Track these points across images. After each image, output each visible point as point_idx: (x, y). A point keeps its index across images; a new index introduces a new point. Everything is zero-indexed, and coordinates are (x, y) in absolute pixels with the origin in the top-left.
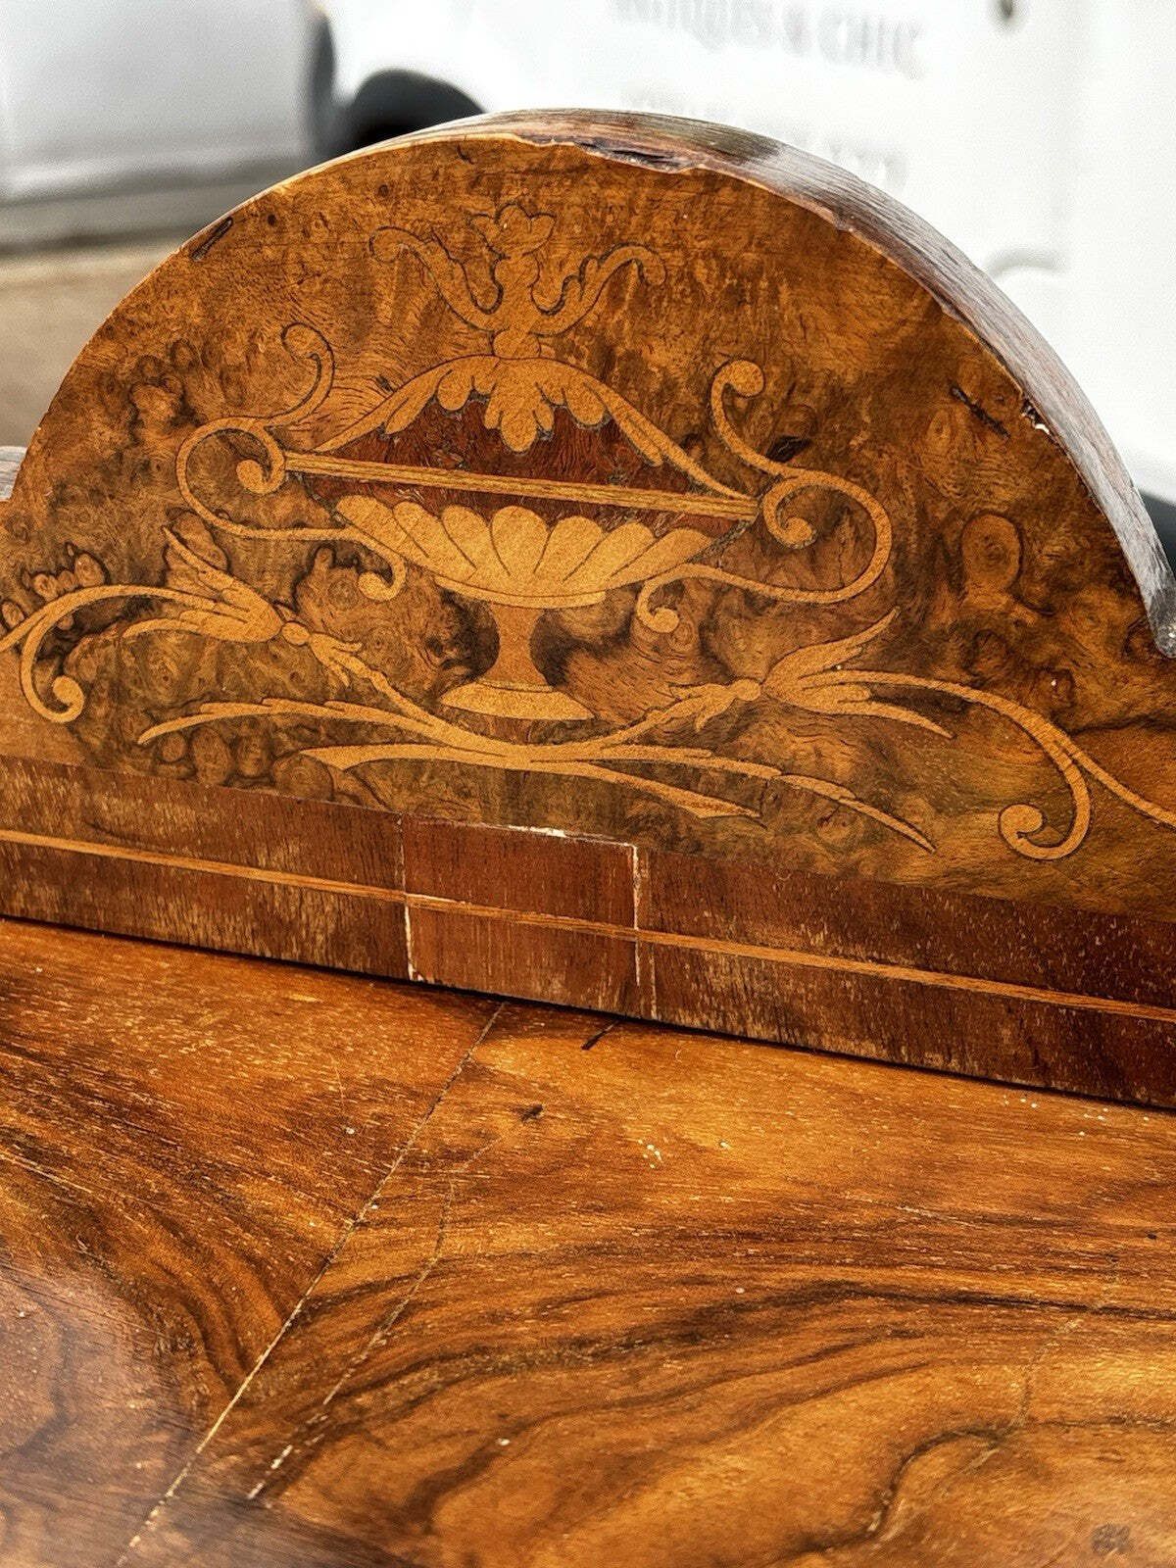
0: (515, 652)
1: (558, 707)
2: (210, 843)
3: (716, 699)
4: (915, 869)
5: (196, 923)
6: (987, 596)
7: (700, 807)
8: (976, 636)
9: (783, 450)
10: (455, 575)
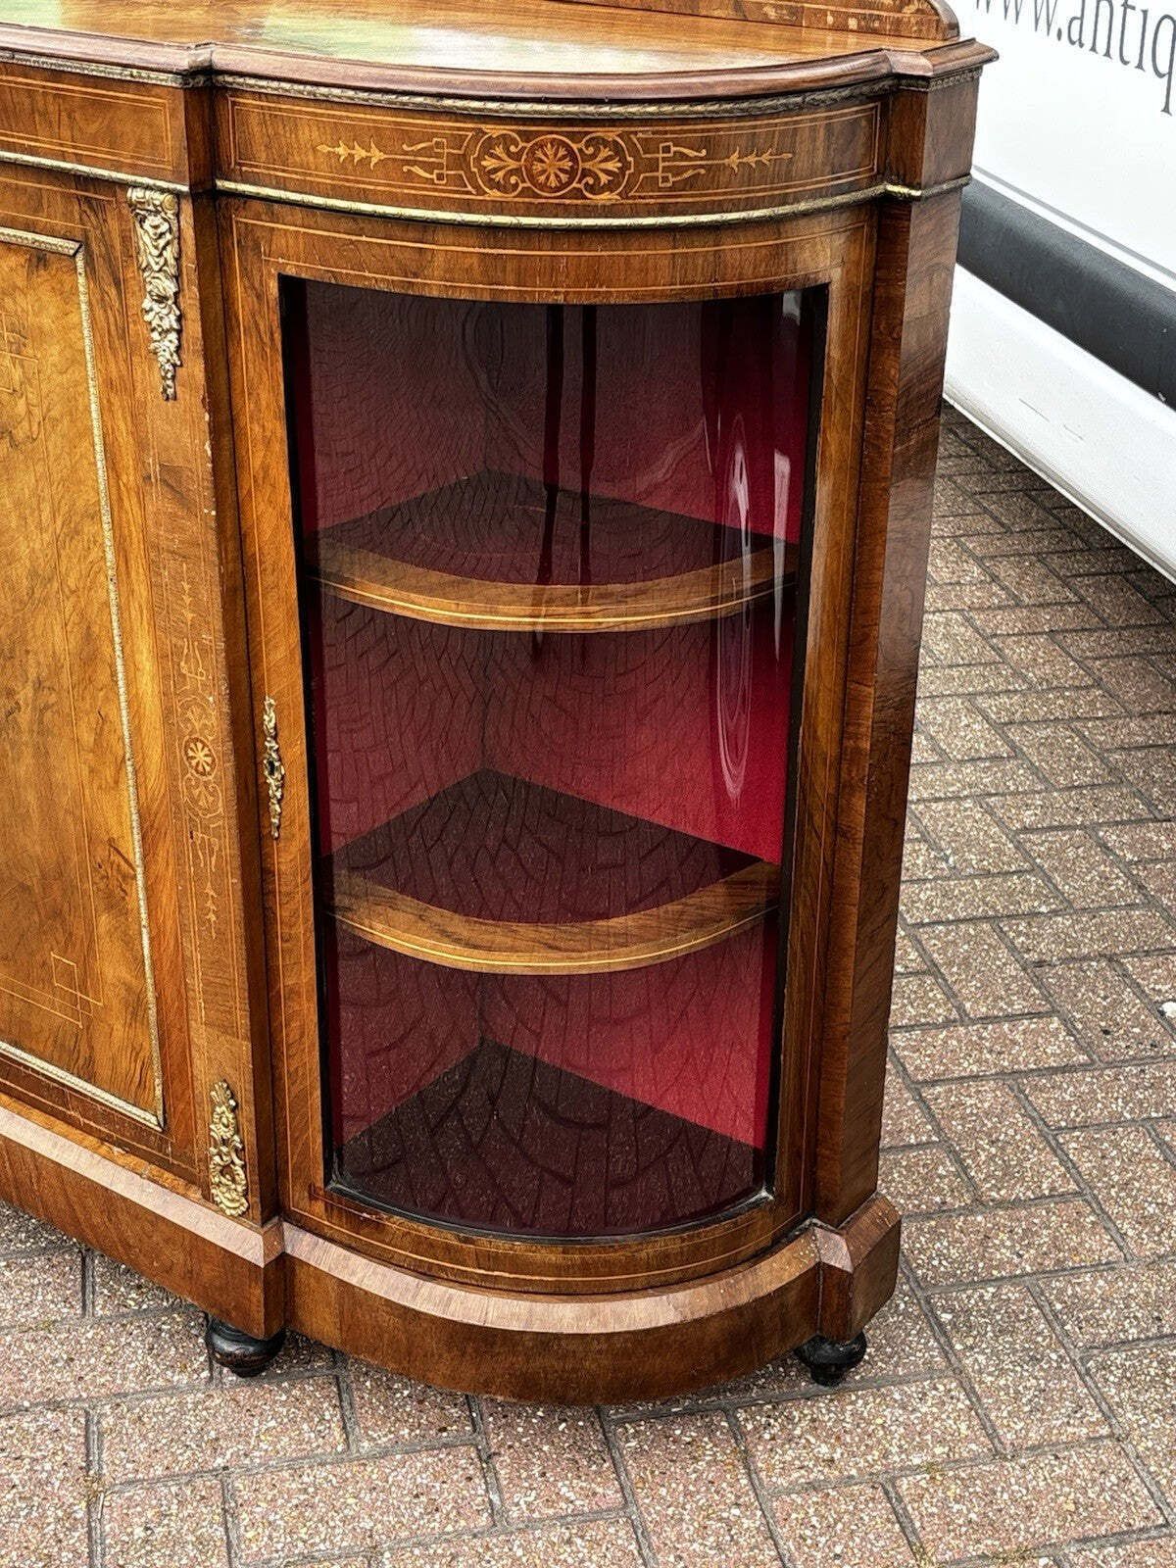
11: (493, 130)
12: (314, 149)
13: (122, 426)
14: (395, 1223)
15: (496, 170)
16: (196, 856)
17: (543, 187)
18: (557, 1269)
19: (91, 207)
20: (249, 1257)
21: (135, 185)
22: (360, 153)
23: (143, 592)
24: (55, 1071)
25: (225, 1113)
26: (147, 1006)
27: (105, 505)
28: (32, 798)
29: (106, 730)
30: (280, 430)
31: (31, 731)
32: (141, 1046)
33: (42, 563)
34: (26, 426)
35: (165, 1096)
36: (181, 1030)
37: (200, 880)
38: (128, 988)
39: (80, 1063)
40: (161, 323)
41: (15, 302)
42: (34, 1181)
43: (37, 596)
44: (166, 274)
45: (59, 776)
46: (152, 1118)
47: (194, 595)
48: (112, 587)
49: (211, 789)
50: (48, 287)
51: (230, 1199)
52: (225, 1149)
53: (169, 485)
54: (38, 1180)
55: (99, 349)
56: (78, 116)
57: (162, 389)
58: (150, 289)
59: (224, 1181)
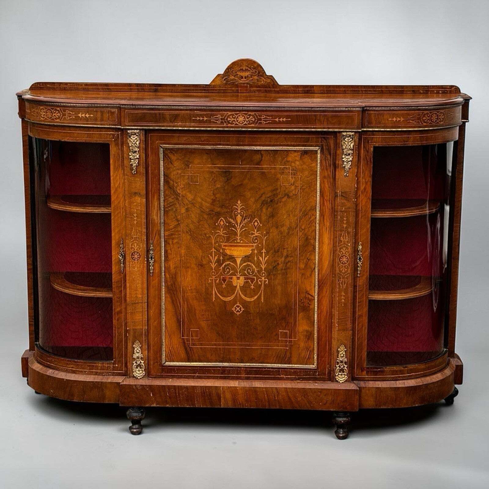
0: (244, 77)
1: (246, 80)
2: (230, 87)
3: (251, 79)
4: (259, 84)
5: (230, 91)
6: (261, 74)
7: (251, 83)
8: (261, 75)
9: (254, 69)
10: (241, 75)
11: (425, 112)
12: (388, 120)
13: (327, 186)
14: (387, 369)
15: (425, 120)
16: (340, 286)
17: (433, 122)
18: (424, 370)
19: (325, 139)
20: (353, 388)
21: (344, 132)
22: (398, 119)
23: (328, 224)
24: (276, 365)
25: (343, 353)
26: (314, 334)
27: (318, 205)
28: (279, 288)
29: (309, 262)
30: (370, 179)
31: (282, 270)
32: (310, 347)
33: (293, 225)
34: (294, 192)
35: (318, 358)
36: (326, 337)
37: (340, 292)
38: (307, 331)
39: (286, 360)
40: (347, 160)
41: (295, 164)
42: (276, 396)
43: (290, 233)
44: (350, 149)
45: (290, 279)
46: (312, 366)
47: (347, 220)
48: (317, 225)
49: (346, 267)
50: (307, 159)
51: (342, 378)
52: (342, 364)
53: (343, 196)
54: (278, 396)
55: (322, 170)
56: (330, 119)
57: (345, 174)
58: (345, 153)
59: (340, 373)
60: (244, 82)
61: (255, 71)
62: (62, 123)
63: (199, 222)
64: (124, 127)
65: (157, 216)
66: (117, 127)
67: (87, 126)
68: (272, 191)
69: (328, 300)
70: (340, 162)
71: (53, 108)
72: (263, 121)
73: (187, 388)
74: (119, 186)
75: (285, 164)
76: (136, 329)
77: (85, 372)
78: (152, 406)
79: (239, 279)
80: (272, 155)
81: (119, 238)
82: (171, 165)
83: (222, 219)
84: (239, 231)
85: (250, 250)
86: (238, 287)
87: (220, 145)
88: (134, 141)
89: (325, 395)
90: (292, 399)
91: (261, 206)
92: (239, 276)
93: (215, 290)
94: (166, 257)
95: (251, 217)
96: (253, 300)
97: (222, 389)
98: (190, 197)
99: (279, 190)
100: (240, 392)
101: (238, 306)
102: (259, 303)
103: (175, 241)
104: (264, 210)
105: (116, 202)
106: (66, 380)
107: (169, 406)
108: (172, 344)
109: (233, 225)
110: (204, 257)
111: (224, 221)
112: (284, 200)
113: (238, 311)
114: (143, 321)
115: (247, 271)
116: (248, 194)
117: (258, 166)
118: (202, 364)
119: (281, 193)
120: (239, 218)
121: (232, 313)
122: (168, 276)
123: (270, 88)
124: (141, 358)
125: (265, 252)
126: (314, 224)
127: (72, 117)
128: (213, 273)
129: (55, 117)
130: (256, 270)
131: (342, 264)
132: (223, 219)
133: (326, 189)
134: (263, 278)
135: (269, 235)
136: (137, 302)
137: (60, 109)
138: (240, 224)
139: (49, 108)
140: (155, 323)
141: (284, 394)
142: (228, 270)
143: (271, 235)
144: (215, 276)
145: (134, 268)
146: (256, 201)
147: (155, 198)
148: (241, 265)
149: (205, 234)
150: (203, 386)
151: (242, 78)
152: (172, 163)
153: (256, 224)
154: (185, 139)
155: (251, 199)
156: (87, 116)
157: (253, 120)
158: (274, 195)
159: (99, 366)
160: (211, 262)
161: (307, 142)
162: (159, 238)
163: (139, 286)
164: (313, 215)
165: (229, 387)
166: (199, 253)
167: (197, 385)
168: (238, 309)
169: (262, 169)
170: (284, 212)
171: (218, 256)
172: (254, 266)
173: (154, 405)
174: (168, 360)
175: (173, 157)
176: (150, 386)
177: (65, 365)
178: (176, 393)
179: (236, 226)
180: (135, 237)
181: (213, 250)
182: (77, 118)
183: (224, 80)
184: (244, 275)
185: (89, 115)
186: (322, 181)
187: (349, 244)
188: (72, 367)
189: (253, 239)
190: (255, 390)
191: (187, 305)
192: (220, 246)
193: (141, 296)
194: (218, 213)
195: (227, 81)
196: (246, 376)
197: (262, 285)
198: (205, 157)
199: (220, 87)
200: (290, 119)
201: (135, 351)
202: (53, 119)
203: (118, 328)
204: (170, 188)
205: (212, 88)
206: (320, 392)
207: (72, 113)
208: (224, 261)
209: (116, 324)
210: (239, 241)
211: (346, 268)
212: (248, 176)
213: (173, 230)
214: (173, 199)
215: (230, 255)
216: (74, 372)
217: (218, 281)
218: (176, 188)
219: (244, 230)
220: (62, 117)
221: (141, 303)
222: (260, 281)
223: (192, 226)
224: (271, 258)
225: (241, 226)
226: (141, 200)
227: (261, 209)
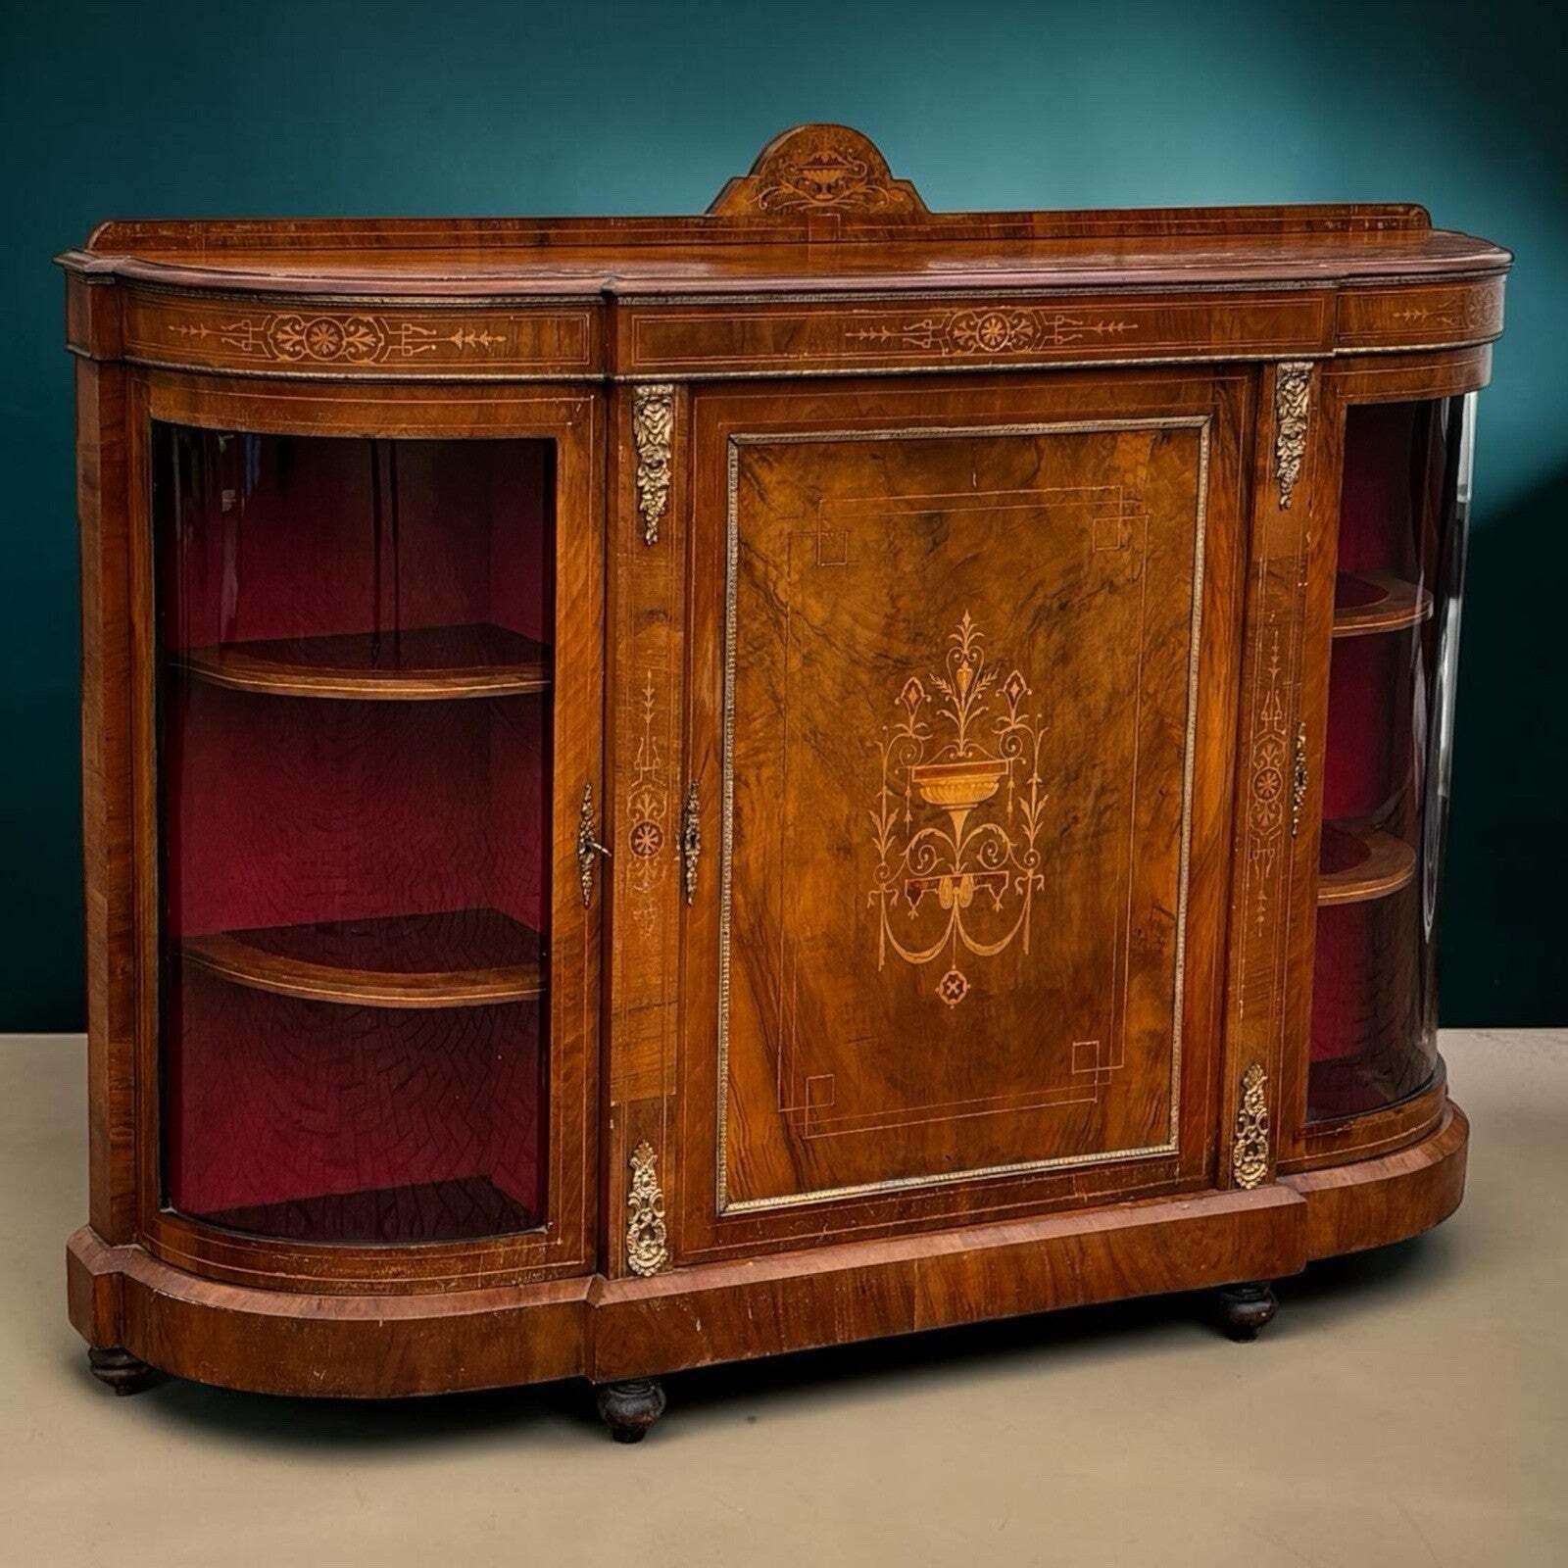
0: (824, 190)
1: (830, 196)
2: (783, 225)
3: (847, 193)
4: (871, 212)
5: (780, 239)
6: (877, 174)
7: (846, 208)
8: (876, 180)
9: (855, 158)
10: (817, 179)
12: (1391, 317)
13: (1224, 543)
14: (1358, 1124)
16: (1253, 872)
19: (1225, 389)
20: (1292, 1201)
21: (1284, 360)
22: (1417, 314)
23: (1223, 669)
24: (1061, 1161)
25: (1256, 1092)
26: (1172, 1041)
27: (1197, 611)
28: (1076, 899)
29: (1165, 804)
30: (1336, 514)
31: (1086, 837)
32: (1159, 1085)
33: (1124, 682)
34: (1128, 571)
35: (1181, 1118)
36: (1205, 1045)
37: (1253, 892)
38: (1153, 1034)
39: (1090, 1139)
40: (1290, 454)
41: (1136, 476)
42: (1077, 1266)
43: (1114, 713)
44: (1300, 419)
45: (1108, 867)
46: (1166, 1148)
47: (1282, 653)
48: (1194, 678)
49: (1274, 807)
50: (1171, 456)
51: (1252, 1172)
52: (1253, 1127)
53: (1273, 575)
54: (1082, 1263)
55: (1212, 491)
56: (1249, 320)
57: (1282, 502)
58: (1287, 432)
59: (1247, 1159)
60: (823, 204)
61: (861, 166)
62: (383, 370)
63: (844, 699)
64: (628, 377)
65: (714, 692)
66: (588, 376)
67: (483, 376)
68: (1067, 572)
69: (1215, 924)
70: (1270, 463)
71: (347, 318)
72: (1059, 333)
73: (809, 1280)
74: (583, 593)
75: (1107, 479)
76: (639, 1101)
77: (447, 1282)
78: (698, 1365)
79: (959, 886)
80: (1069, 451)
81: (579, 779)
82: (759, 507)
83: (913, 683)
84: (962, 720)
85: (997, 778)
86: (956, 912)
87: (917, 423)
88: (658, 424)
89: (1215, 1237)
90: (1124, 1266)
91: (1032, 626)
92: (957, 874)
93: (885, 933)
94: (738, 832)
95: (1002, 666)
96: (998, 950)
97: (919, 1267)
98: (818, 612)
99: (1086, 569)
100: (973, 1268)
101: (953, 979)
102: (1015, 960)
103: (766, 773)
104: (1041, 642)
105: (573, 653)
106: (384, 1322)
107: (756, 1356)
108: (747, 1138)
109: (947, 699)
110: (856, 821)
111: (921, 687)
112: (1099, 600)
113: (953, 995)
114: (662, 1070)
115: (985, 854)
116: (995, 590)
117: (1027, 491)
118: (842, 1191)
119: (1090, 580)
120: (965, 673)
121: (937, 1005)
122: (740, 898)
123: (903, 224)
124: (657, 1201)
125: (1038, 784)
126: (1183, 674)
127: (426, 347)
128: (882, 874)
129: (352, 350)
130: (1009, 844)
131: (1263, 797)
132: (917, 681)
133: (1221, 556)
134: (1030, 872)
135: (1052, 723)
136: (645, 1002)
137: (377, 320)
138: (968, 694)
139: (325, 315)
140: (698, 1069)
141: (1101, 1252)
142: (927, 856)
143: (1058, 723)
144: (885, 881)
145: (639, 881)
146: (1019, 610)
147: (710, 626)
148: (964, 834)
149: (862, 740)
150: (860, 1269)
151: (819, 189)
152: (763, 499)
153: (1015, 689)
154: (808, 408)
155: (1003, 606)
156: (485, 339)
157: (1030, 331)
158: (1071, 586)
159: (499, 1255)
160: (877, 836)
161: (1174, 400)
162: (716, 765)
163: (655, 945)
164: (1181, 645)
165: (937, 1257)
166: (843, 807)
167: (839, 1267)
168: (953, 987)
169: (1039, 498)
170: (1098, 641)
171: (897, 810)
172: (1005, 837)
173: (707, 1362)
174: (733, 1198)
175: (769, 477)
176: (695, 1296)
177: (365, 1272)
178: (775, 1306)
179: (956, 700)
180: (644, 772)
181: (885, 791)
182: (447, 352)
183: (764, 198)
184: (976, 868)
185: (490, 339)
186: (1211, 531)
187: (1284, 732)
188: (395, 1275)
189: (1005, 740)
190: (1013, 1255)
191: (800, 993)
192: (904, 775)
193: (659, 982)
194: (901, 662)
195: (773, 203)
196: (973, 1212)
197: (1025, 894)
198: (869, 468)
199: (750, 224)
200: (1136, 326)
201: (635, 1180)
202: (343, 359)
203: (568, 1108)
204: (757, 586)
205: (723, 226)
206: (1202, 1229)
207: (425, 332)
208: (915, 827)
209: (561, 1093)
210: (961, 754)
211: (1274, 812)
212: (996, 528)
213: (761, 734)
214: (764, 623)
215: (933, 806)
216: (402, 1290)
217: (894, 900)
218: (775, 584)
219: (978, 712)
220: (384, 349)
221: (659, 1005)
222: (1021, 884)
223: (820, 716)
224: (1055, 800)
225: (970, 700)
226: (668, 636)
227: (1032, 637)
